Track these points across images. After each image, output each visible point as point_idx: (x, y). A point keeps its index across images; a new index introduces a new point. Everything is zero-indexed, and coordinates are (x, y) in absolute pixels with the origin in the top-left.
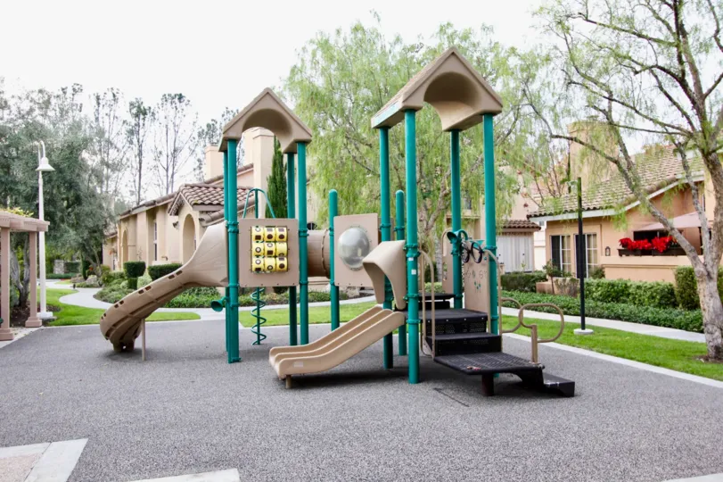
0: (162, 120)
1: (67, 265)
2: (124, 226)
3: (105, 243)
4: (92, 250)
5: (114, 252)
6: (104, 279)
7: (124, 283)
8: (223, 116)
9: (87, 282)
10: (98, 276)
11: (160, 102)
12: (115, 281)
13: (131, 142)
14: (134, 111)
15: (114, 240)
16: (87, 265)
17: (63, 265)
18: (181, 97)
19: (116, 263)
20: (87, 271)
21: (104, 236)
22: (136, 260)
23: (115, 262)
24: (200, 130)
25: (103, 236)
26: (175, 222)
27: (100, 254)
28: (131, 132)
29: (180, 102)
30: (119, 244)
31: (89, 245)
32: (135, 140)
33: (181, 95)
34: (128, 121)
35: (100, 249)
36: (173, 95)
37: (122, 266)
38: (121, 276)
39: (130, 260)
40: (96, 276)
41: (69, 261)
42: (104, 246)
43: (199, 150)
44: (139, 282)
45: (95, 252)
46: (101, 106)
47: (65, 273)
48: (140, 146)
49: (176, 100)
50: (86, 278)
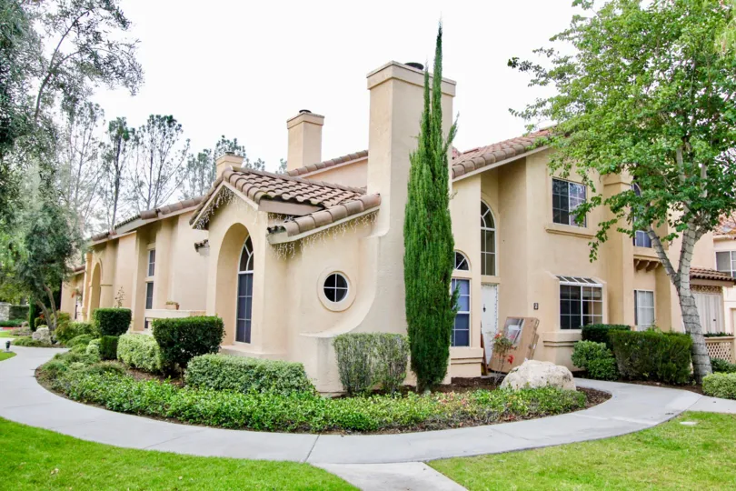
0: (147, 143)
1: (13, 309)
2: (96, 257)
3: (67, 280)
4: (44, 289)
5: (79, 293)
6: (59, 334)
7: (93, 345)
8: (218, 145)
9: (35, 336)
10: (51, 329)
11: (146, 124)
12: (77, 338)
13: (108, 169)
14: (115, 133)
15: (79, 277)
16: (37, 311)
17: (8, 309)
18: (171, 120)
19: (80, 309)
20: (36, 320)
21: (66, 270)
22: (114, 307)
23: (78, 308)
24: (191, 159)
25: (64, 268)
26: (200, 240)
27: (58, 296)
28: (109, 158)
29: (170, 126)
30: (86, 285)
31: (40, 281)
32: (112, 166)
33: (171, 117)
34: (106, 143)
35: (57, 289)
36: (162, 116)
37: (88, 313)
38: (88, 330)
39: (103, 306)
40: (47, 328)
41: (17, 304)
42: (63, 283)
43: (187, 183)
44: (121, 345)
45: (50, 292)
46: (75, 122)
47: (10, 319)
48: (119, 173)
49: (166, 123)
50: (34, 329)
